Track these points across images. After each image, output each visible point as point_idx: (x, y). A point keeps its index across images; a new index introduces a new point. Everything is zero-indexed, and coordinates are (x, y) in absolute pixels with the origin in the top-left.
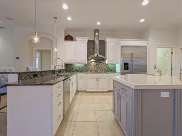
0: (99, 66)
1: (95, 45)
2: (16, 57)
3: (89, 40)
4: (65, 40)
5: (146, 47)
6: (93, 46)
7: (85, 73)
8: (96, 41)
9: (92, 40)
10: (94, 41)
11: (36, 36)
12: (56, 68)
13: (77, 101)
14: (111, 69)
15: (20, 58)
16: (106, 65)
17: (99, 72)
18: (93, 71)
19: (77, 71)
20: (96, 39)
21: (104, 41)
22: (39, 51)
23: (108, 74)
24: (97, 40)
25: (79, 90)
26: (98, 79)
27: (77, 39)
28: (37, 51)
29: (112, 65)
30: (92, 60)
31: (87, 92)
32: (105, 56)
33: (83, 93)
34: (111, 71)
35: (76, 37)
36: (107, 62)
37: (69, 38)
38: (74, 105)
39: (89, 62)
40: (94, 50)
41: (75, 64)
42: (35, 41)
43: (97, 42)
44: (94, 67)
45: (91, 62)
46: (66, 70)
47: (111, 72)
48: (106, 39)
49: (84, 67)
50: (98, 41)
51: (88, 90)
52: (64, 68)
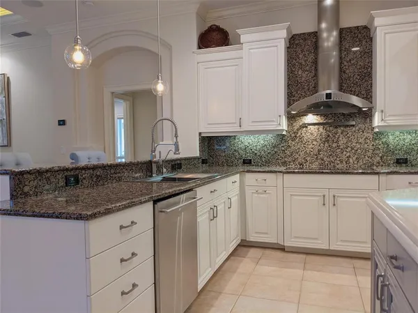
0: (342, 141)
1: (320, 50)
2: (59, 121)
3: (295, 32)
4: (200, 48)
6: (312, 56)
7: (275, 172)
8: (325, 35)
9: (309, 34)
10: (315, 36)
11: (78, 47)
12: (157, 153)
13: (232, 283)
14: (401, 156)
15: (67, 123)
16: (378, 135)
17: (340, 166)
18: (315, 166)
19: (247, 162)
20: (324, 25)
21: (365, 27)
22: (125, 96)
23: (383, 178)
24: (329, 30)
25: (252, 238)
26: (329, 200)
27: (243, 38)
28: (115, 95)
29: (408, 138)
30: (311, 118)
31: (282, 249)
32: (368, 95)
33: (268, 252)
34: (399, 162)
35: (239, 31)
36: (377, 121)
37: (215, 35)
38: (216, 298)
39: (297, 125)
40: (316, 75)
41: (239, 135)
42: (75, 63)
43: (329, 39)
44: (317, 148)
45: (305, 126)
46: (204, 162)
47: (397, 169)
48: (372, 19)
49: (274, 147)
50: (335, 33)
51: (288, 244)
52: (197, 154)
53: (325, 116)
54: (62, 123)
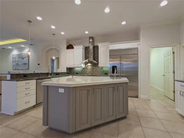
0: (95, 69)
4: (67, 49)
5: (137, 49)
10: (89, 47)
14: (106, 72)
16: (102, 68)
17: (94, 75)
18: (90, 75)
19: (77, 73)
21: (97, 46)
24: (91, 45)
29: (107, 69)
30: (89, 64)
35: (74, 46)
37: (70, 46)
41: (75, 68)
44: (90, 71)
45: (88, 66)
47: (105, 75)
48: (98, 44)
49: (82, 70)
52: (66, 72)
53: (92, 64)
54: (39, 64)
